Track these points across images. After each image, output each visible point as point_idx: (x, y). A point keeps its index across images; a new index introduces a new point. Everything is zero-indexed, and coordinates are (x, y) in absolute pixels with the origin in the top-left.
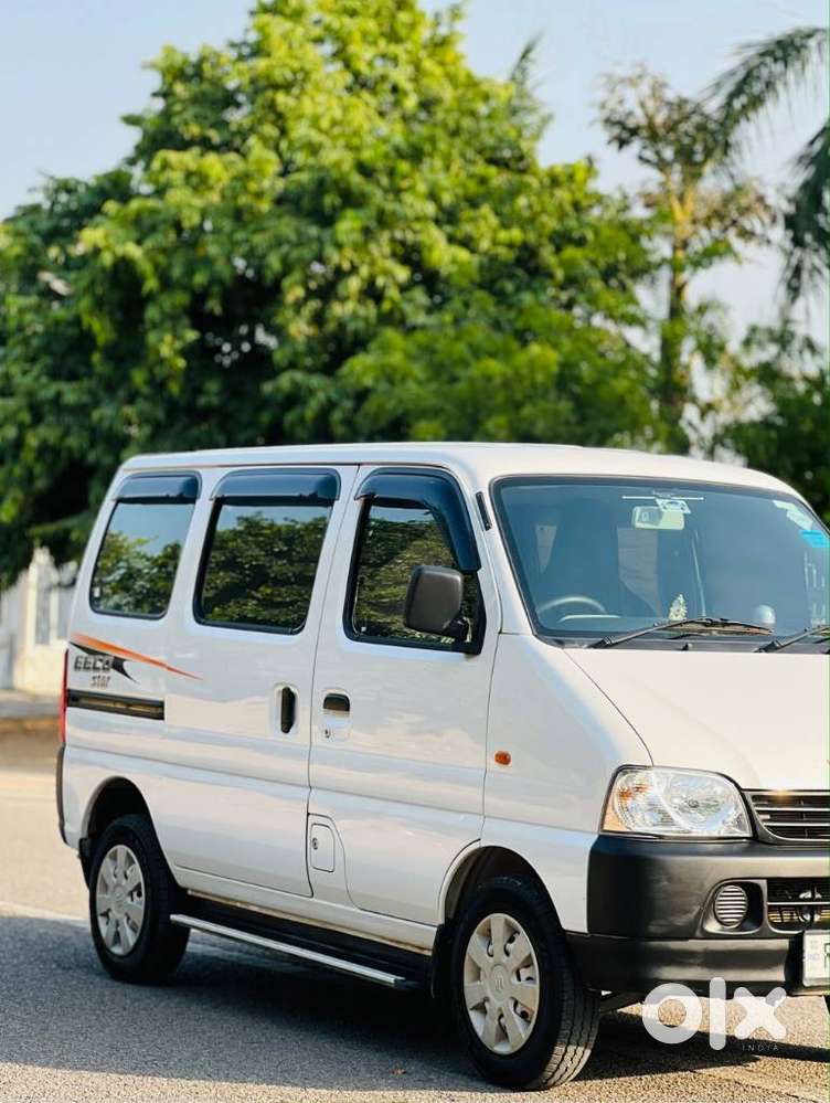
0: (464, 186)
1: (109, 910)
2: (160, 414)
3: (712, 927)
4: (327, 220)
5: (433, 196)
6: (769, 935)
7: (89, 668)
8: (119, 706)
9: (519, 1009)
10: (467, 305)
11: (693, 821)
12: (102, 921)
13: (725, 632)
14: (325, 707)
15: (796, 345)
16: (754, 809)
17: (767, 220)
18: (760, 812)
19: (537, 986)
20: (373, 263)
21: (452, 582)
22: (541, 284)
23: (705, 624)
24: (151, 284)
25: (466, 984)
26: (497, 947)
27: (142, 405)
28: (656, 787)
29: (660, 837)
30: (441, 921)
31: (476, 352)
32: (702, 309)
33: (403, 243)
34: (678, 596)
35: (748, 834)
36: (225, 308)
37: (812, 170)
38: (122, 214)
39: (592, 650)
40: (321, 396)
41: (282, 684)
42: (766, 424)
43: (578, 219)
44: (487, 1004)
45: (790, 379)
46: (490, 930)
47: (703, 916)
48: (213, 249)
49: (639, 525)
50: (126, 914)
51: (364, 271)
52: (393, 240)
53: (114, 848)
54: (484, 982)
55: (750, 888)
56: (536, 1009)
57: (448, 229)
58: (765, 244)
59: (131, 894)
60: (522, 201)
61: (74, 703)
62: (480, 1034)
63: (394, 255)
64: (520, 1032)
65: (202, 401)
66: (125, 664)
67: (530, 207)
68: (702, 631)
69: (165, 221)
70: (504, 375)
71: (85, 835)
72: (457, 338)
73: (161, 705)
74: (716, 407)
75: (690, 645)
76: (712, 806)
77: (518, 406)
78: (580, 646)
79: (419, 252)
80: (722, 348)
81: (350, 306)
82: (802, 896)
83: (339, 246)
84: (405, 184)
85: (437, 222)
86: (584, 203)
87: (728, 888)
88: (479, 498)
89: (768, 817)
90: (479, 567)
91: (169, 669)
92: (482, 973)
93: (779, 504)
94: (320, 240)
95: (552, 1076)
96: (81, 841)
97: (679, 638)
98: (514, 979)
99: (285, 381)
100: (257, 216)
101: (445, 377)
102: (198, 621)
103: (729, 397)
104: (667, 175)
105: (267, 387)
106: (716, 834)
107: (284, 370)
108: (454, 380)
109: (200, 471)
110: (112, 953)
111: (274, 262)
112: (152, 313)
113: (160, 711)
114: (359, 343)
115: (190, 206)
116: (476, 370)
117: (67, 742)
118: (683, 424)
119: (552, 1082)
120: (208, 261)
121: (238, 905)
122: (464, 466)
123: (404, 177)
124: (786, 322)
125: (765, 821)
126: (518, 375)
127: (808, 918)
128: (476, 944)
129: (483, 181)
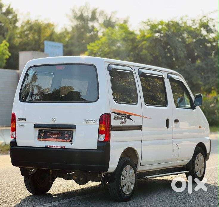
7: (119, 119)
30: (191, 158)
53: (126, 167)
66: (131, 117)
73: (141, 126)
102: (146, 105)
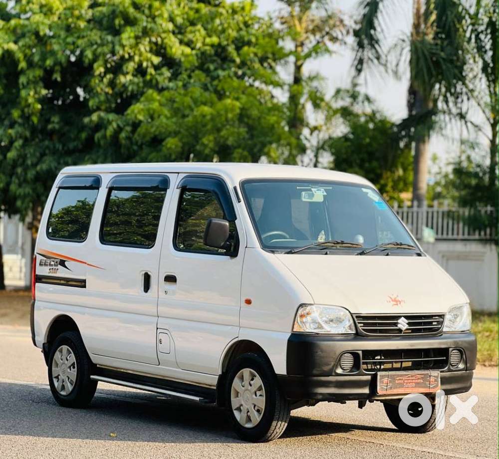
0: (187, 13)
1: (59, 375)
2: (28, 134)
3: (339, 371)
4: (117, 32)
5: (171, 19)
6: (362, 374)
7: (47, 265)
8: (62, 282)
9: (256, 408)
10: (190, 77)
11: (331, 327)
12: (55, 381)
13: (343, 247)
14: (165, 281)
15: (360, 98)
16: (357, 322)
17: (345, 32)
18: (359, 323)
19: (264, 398)
20: (141, 55)
21: (225, 225)
22: (228, 65)
23: (334, 243)
24: (23, 65)
25: (232, 399)
26: (246, 382)
27: (18, 129)
28: (315, 313)
29: (317, 334)
30: (220, 373)
31: (197, 102)
32: (311, 79)
33: (156, 44)
34: (321, 230)
35: (354, 332)
36: (62, 78)
37: (367, 9)
38: (6, 27)
39: (286, 255)
40: (115, 125)
41: (144, 271)
42: (345, 138)
43: (247, 32)
44: (241, 407)
45: (357, 116)
46: (243, 376)
47: (336, 366)
48: (56, 47)
49: (304, 200)
50: (67, 376)
51: (137, 58)
52: (150, 42)
53: (61, 347)
54: (240, 398)
55: (355, 355)
56: (264, 408)
57: (179, 36)
58: (344, 44)
59: (70, 367)
60: (217, 21)
61: (40, 281)
62: (238, 420)
63: (151, 51)
64: (257, 418)
65: (50, 127)
66: (66, 263)
67: (221, 24)
68: (333, 246)
69: (29, 32)
70: (212, 114)
71: (46, 342)
72: (185, 95)
73: (84, 281)
74: (319, 128)
75: (328, 253)
76: (339, 321)
77: (219, 130)
78: (281, 253)
79: (165, 49)
80: (322, 100)
81: (129, 77)
82: (376, 358)
83: (123, 46)
84: (157, 13)
85: (174, 33)
86: (250, 22)
87: (346, 355)
88: (235, 188)
89: (362, 325)
90: (236, 219)
91: (88, 264)
92: (239, 394)
93: (364, 190)
94: (113, 43)
95: (271, 436)
96: (44, 344)
97: (323, 249)
98: (254, 396)
99: (94, 117)
100: (78, 29)
101: (180, 115)
102: (102, 243)
103: (326, 124)
104: (293, 8)
105: (86, 120)
106: (340, 332)
107: (94, 111)
108: (184, 116)
109: (101, 175)
110: (61, 395)
111: (89, 54)
112: (23, 80)
113: (83, 284)
114: (134, 97)
115: (43, 23)
116: (197, 112)
117: (36, 299)
118: (302, 137)
119: (270, 438)
120: (53, 53)
121: (122, 370)
122: (228, 175)
123: (157, 9)
124: (355, 85)
125: (361, 326)
126: (219, 115)
127: (378, 367)
128: (236, 383)
129: (197, 11)
